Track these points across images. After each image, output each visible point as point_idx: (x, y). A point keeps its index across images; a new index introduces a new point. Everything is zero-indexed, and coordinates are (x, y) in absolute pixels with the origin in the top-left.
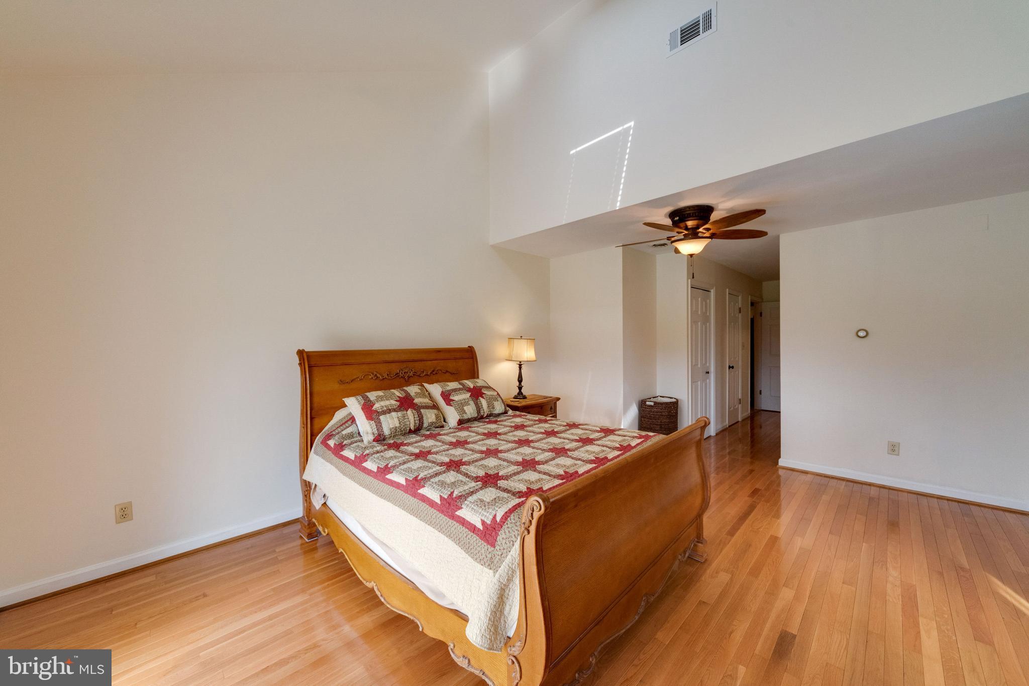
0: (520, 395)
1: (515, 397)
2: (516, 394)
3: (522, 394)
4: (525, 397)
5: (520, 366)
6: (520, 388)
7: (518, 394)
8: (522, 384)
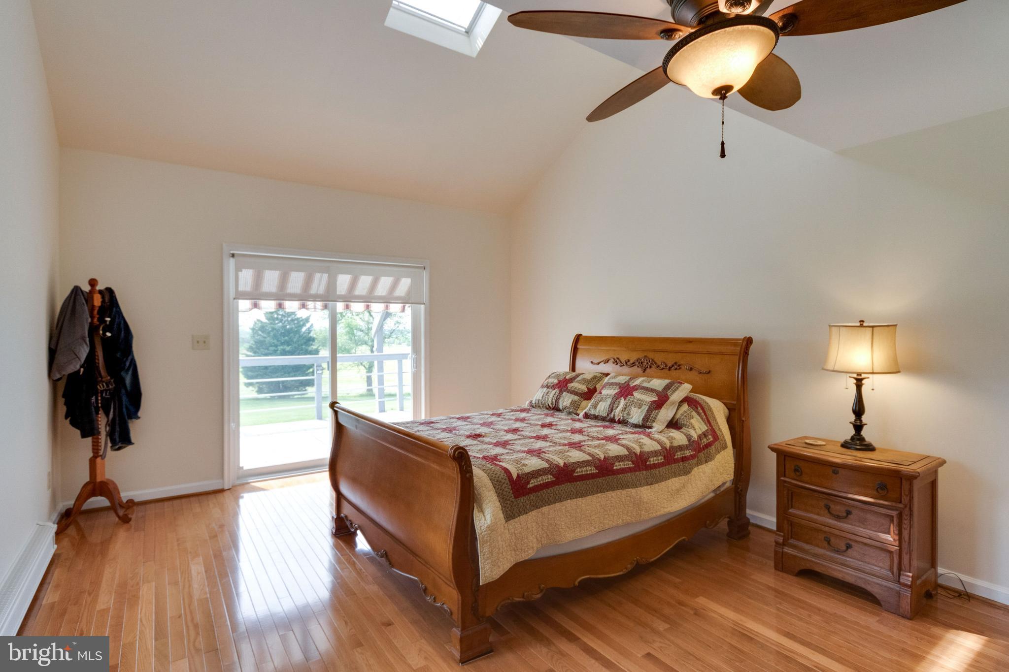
0: (858, 442)
1: (845, 445)
2: (848, 437)
3: (862, 439)
4: (870, 448)
5: (859, 383)
6: (858, 427)
7: (852, 438)
8: (864, 418)
